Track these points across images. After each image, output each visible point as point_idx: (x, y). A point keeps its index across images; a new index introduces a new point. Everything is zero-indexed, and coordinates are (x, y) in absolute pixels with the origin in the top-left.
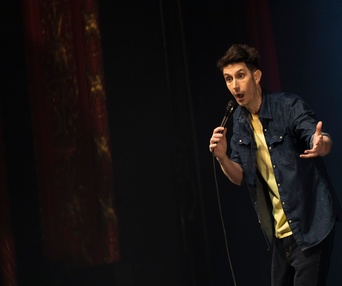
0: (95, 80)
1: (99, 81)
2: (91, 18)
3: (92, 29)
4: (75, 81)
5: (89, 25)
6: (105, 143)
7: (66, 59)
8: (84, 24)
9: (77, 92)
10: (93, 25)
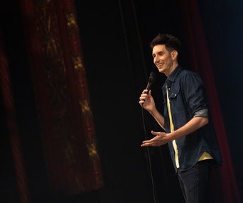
0: (77, 60)
1: (80, 61)
2: (71, 17)
3: (72, 24)
4: (63, 62)
5: (70, 22)
6: (87, 104)
7: (55, 47)
8: (66, 21)
9: (65, 70)
10: (73, 22)
